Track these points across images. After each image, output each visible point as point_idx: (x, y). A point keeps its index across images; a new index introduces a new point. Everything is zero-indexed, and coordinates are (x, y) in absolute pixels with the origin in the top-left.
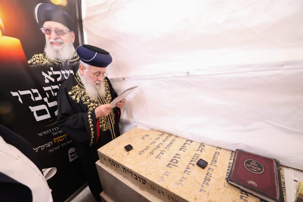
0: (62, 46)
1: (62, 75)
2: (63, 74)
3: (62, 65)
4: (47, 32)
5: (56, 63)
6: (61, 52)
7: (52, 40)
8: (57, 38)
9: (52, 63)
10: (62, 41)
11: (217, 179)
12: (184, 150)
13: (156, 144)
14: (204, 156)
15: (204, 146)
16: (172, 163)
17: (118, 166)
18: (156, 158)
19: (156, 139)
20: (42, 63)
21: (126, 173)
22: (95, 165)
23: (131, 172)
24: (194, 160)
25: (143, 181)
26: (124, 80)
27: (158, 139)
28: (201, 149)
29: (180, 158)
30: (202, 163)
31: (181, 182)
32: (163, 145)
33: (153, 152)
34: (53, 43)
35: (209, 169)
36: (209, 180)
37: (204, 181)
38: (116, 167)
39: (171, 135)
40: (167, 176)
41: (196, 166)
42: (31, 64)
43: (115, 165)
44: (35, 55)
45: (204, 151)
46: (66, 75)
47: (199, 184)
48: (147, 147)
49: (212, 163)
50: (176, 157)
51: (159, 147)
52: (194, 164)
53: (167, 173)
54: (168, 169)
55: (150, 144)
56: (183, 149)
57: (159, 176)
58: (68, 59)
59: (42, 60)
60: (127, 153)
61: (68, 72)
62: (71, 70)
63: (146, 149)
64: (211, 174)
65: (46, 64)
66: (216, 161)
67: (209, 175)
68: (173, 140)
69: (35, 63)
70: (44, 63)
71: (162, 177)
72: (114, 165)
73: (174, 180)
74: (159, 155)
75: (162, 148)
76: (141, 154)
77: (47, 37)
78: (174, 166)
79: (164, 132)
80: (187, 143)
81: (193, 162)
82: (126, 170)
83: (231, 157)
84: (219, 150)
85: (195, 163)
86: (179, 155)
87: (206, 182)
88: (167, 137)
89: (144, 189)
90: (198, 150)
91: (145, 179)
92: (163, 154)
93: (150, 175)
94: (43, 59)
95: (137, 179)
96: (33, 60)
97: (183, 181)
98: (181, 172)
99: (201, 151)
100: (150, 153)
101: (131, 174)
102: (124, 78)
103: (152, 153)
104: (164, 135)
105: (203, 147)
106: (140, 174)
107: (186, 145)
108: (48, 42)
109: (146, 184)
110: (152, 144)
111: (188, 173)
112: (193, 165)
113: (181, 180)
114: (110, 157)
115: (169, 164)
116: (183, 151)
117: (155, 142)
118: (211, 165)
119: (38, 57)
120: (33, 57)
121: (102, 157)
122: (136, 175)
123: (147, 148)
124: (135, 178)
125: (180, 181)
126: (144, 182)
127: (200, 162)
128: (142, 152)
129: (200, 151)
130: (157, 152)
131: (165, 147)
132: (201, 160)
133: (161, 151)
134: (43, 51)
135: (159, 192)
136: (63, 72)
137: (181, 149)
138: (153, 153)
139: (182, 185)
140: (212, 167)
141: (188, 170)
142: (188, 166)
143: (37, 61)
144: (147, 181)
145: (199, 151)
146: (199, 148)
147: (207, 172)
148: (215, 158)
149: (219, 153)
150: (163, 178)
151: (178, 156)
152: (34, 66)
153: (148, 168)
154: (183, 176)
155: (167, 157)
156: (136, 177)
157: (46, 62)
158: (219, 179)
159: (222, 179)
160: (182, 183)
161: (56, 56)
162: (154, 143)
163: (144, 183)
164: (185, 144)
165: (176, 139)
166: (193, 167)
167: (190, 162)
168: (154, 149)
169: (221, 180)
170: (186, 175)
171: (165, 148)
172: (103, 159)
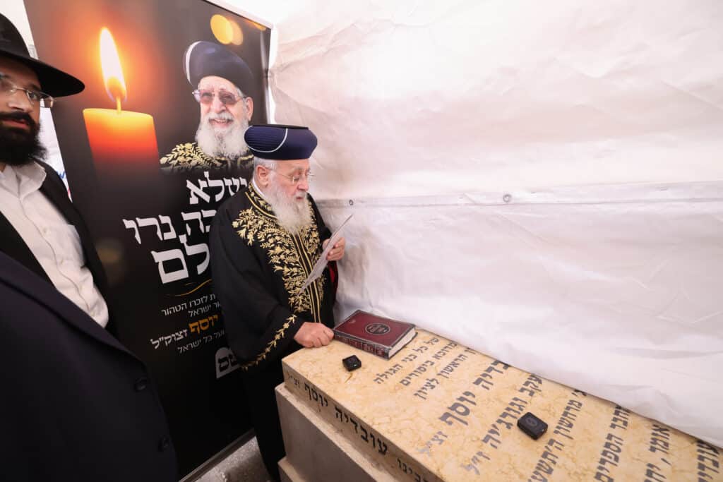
0: (231, 126)
1: (226, 188)
2: (228, 186)
3: (227, 166)
4: (206, 97)
5: (217, 162)
6: (227, 140)
7: (213, 115)
8: (223, 111)
9: (210, 162)
10: (230, 118)
11: (572, 472)
12: (485, 384)
13: (417, 363)
14: (536, 406)
15: (540, 382)
16: (453, 413)
17: (324, 402)
18: (416, 395)
19: (418, 350)
20: (190, 161)
21: (342, 420)
22: (273, 394)
23: (355, 421)
24: (512, 413)
25: (382, 446)
26: (352, 204)
27: (423, 349)
28: (530, 389)
29: (474, 403)
30: (531, 424)
31: (475, 463)
32: (433, 366)
33: (409, 380)
34: (214, 120)
35: (551, 442)
36: (550, 471)
37: (535, 472)
38: (320, 405)
39: (453, 343)
40: (440, 444)
41: (515, 429)
42: (167, 164)
43: (319, 399)
44: (177, 146)
45: (540, 393)
46: (234, 187)
47: (521, 476)
48: (395, 367)
49: (558, 427)
50: (466, 399)
51: (425, 370)
52: (512, 425)
53: (440, 437)
54: (444, 427)
55: (403, 360)
56: (483, 383)
57: (420, 439)
58: (239, 155)
59: (190, 156)
60: (347, 374)
61: (236, 182)
62: (243, 178)
63: (392, 372)
64: (557, 457)
65: (198, 164)
66: (571, 425)
67: (549, 457)
68: (460, 356)
69: (175, 162)
70: (194, 163)
71: (427, 444)
72: (317, 400)
73: (457, 455)
74: (423, 388)
75: (431, 373)
76: (379, 380)
77: (204, 107)
78: (458, 422)
79: (438, 336)
80: (495, 367)
81: (508, 419)
82: (343, 415)
83: (615, 420)
84: (580, 398)
85: (515, 422)
86: (474, 396)
87: (542, 477)
88: (446, 347)
89: (381, 467)
90: (522, 390)
91: (386, 443)
92: (433, 387)
93: (397, 434)
94: (192, 155)
95: (367, 441)
96: (172, 155)
97: (479, 461)
98: (474, 439)
99: (532, 394)
100: (402, 382)
101: (354, 425)
102: (351, 201)
103: (405, 382)
104: (437, 341)
105: (536, 383)
106: (375, 427)
107: (493, 373)
108: (204, 119)
109: (386, 455)
110: (407, 360)
111: (495, 443)
112: (509, 425)
113: (475, 459)
114: (310, 379)
115: (447, 415)
116: (483, 386)
117: (415, 357)
118: (556, 432)
119: (184, 149)
120: (174, 150)
121: (291, 377)
122: (367, 429)
123: (395, 369)
124: (362, 437)
125: (471, 461)
126: (384, 448)
127: (527, 421)
128: (383, 378)
129: (528, 393)
130: (418, 382)
131: (439, 372)
132: (529, 415)
133: (427, 380)
134: (194, 137)
135: (418, 478)
136: (228, 182)
137: (477, 382)
138: (409, 383)
139: (477, 472)
140: (558, 438)
141: (495, 436)
142: (494, 426)
143: (181, 159)
144: (390, 447)
145: (526, 393)
146: (527, 384)
147: (546, 450)
148: (569, 415)
149: (580, 404)
150: (429, 445)
151: (470, 398)
152: (173, 169)
153: (395, 416)
154: (481, 450)
155: (442, 397)
156: (364, 435)
157: (197, 159)
158: (576, 473)
159: (585, 475)
160: (477, 467)
161: (217, 148)
162: (412, 357)
163: (383, 452)
164: (490, 369)
165: (466, 354)
166: (507, 430)
167: (501, 416)
168: (411, 375)
169: (581, 477)
170: (487, 449)
171: (439, 374)
172: (293, 381)
